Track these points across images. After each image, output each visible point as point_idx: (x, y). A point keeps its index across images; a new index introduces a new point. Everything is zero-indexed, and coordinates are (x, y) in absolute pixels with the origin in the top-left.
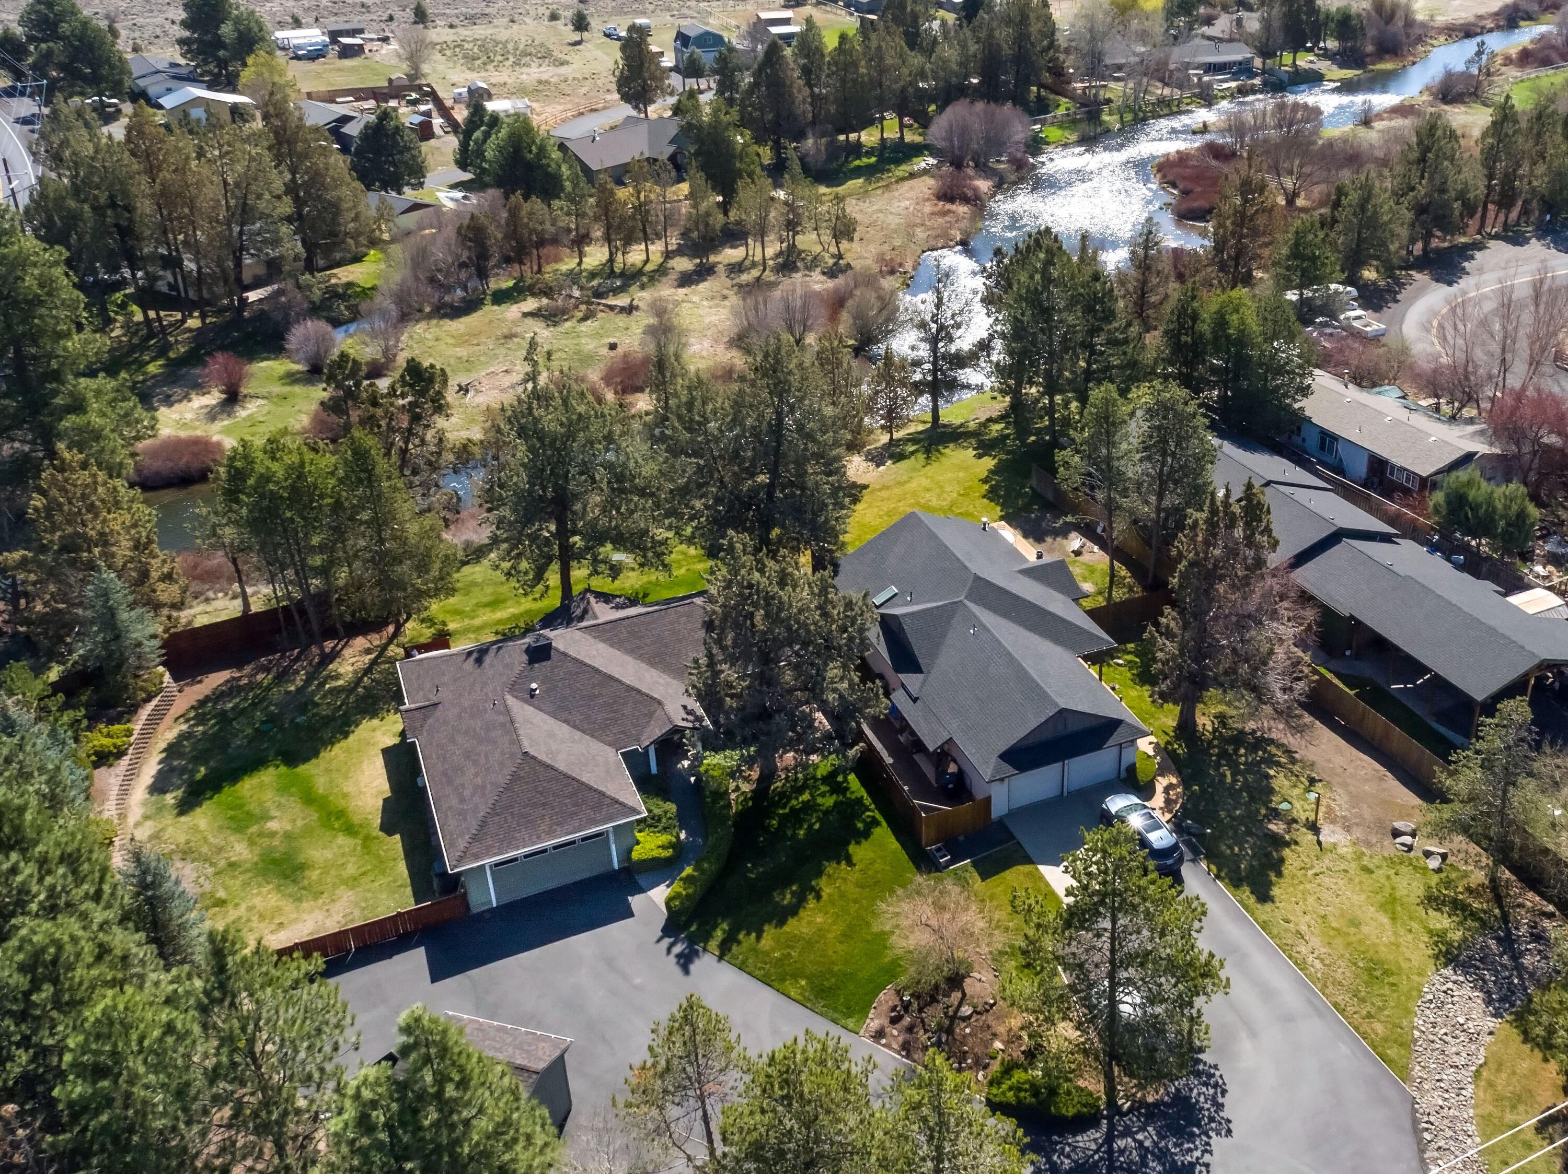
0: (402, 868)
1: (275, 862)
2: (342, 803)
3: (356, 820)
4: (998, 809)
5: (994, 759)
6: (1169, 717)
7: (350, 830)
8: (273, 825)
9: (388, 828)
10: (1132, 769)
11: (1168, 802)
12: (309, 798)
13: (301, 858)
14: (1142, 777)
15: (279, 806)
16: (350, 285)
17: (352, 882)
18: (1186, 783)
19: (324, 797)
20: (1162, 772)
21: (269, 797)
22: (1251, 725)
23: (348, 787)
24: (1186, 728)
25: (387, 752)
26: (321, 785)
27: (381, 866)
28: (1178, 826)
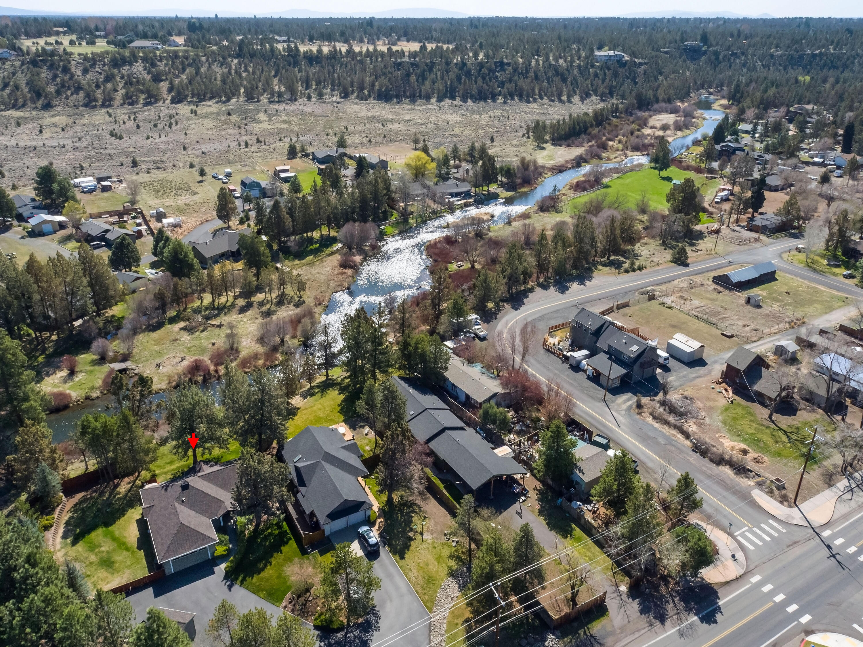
0: (144, 561)
1: (105, 561)
2: (124, 540)
3: (129, 545)
4: (327, 532)
5: (325, 517)
6: (384, 498)
7: (127, 549)
8: (103, 549)
9: (139, 548)
10: (369, 517)
11: (379, 527)
12: (114, 539)
13: (113, 560)
14: (372, 520)
15: (104, 542)
16: (113, 316)
17: (129, 567)
18: (386, 521)
19: (118, 538)
20: (379, 517)
21: (101, 538)
22: (411, 498)
23: (126, 534)
24: (390, 501)
25: (137, 521)
26: (117, 534)
27: (138, 561)
28: (381, 536)
